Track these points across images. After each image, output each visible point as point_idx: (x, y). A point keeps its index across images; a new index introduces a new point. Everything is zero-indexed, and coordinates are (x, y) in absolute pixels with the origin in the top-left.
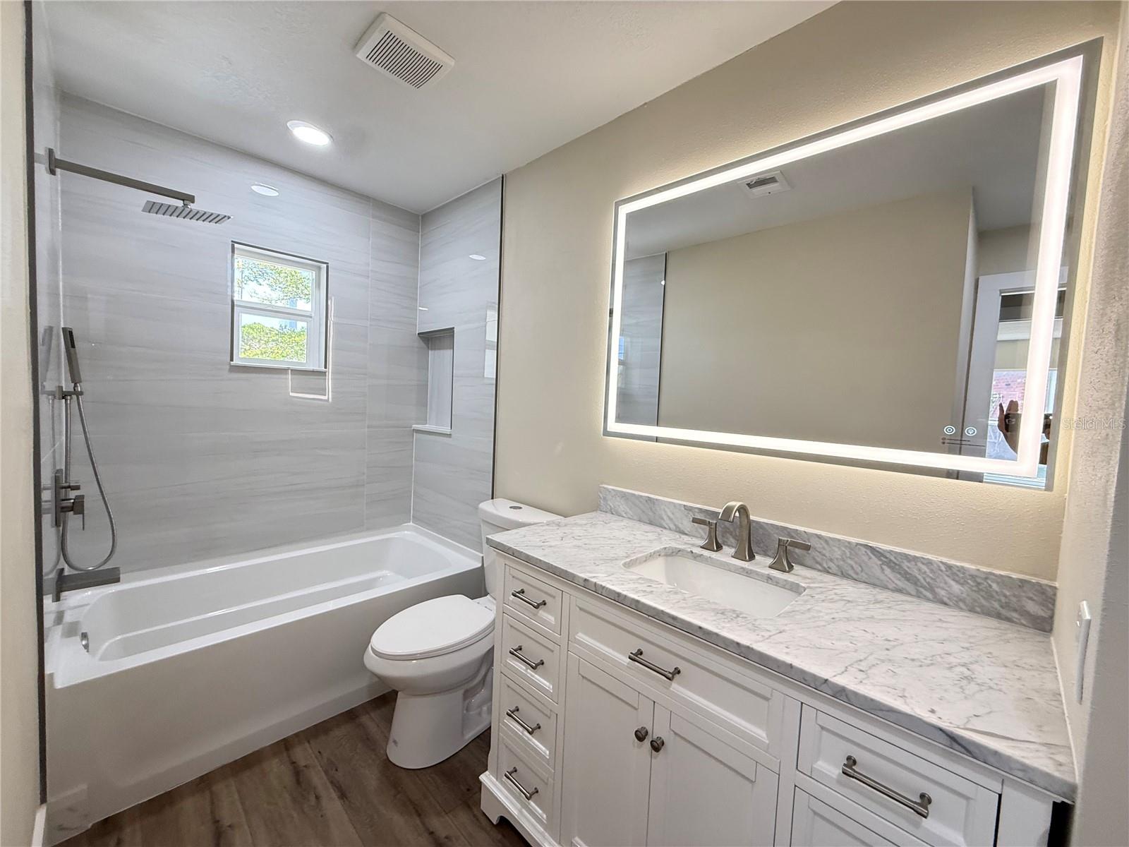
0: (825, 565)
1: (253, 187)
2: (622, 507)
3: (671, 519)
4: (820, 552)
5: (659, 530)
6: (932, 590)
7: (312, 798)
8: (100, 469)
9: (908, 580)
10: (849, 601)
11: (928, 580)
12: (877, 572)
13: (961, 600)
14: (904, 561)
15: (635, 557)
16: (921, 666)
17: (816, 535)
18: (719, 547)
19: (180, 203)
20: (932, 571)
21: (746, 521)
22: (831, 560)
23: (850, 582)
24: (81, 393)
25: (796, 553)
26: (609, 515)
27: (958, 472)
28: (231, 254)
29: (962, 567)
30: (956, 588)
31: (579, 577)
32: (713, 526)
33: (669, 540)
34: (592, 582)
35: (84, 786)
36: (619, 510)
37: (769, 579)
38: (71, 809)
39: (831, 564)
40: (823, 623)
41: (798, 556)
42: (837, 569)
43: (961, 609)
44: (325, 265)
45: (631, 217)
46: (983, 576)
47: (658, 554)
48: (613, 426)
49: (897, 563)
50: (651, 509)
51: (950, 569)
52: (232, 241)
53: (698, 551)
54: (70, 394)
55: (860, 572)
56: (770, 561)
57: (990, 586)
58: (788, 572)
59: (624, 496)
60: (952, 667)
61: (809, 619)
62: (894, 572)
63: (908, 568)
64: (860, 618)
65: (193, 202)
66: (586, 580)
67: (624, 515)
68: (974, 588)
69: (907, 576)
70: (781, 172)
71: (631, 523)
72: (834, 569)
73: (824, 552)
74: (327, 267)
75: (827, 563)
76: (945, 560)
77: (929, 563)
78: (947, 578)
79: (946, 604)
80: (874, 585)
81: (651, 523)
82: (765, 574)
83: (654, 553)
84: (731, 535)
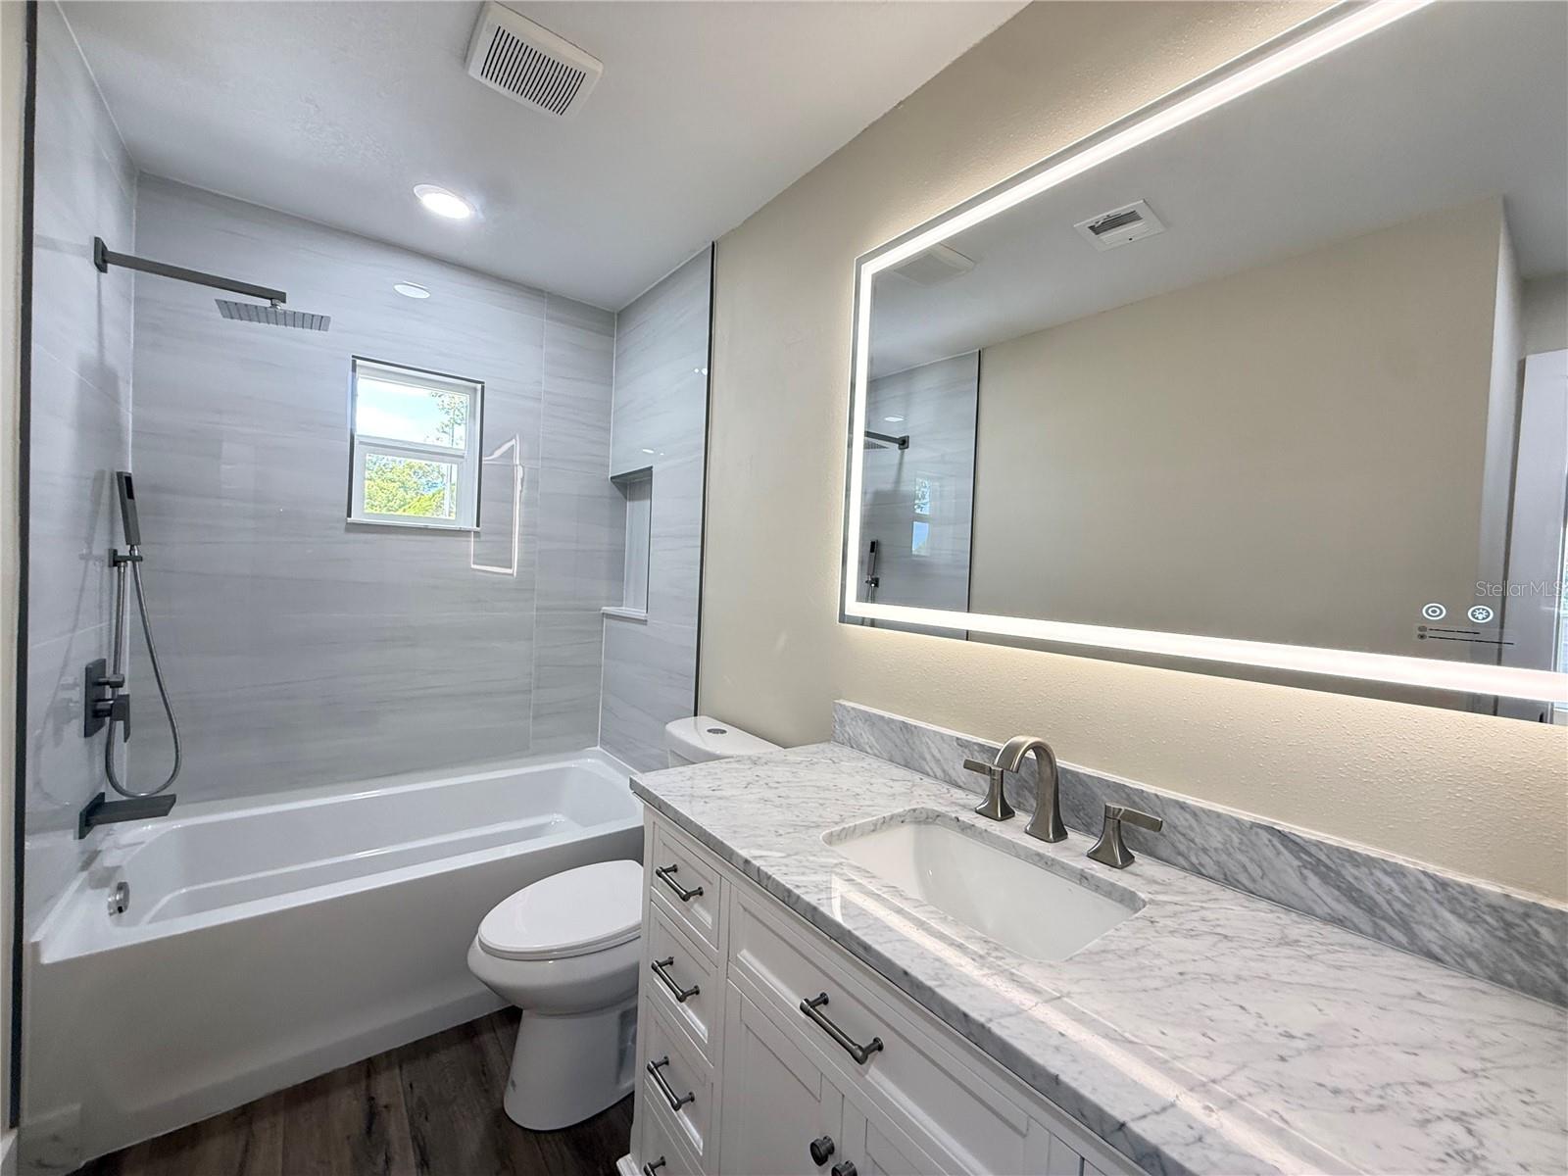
0: (1194, 859)
1: (396, 287)
2: (867, 737)
3: (937, 761)
4: (1184, 835)
5: (917, 777)
6: (1405, 926)
7: (381, 1159)
8: (160, 660)
9: (1356, 902)
10: (1226, 937)
11: (1398, 906)
12: (1294, 881)
13: (1471, 954)
14: (1347, 864)
15: (851, 824)
16: (1353, 1110)
17: (1177, 802)
18: (1007, 813)
19: (267, 303)
20: (1405, 889)
21: (1049, 771)
22: (1205, 850)
23: (1241, 897)
24: (140, 559)
25: (1140, 833)
26: (847, 750)
27: (1496, 699)
28: (350, 373)
29: (1471, 887)
30: (1459, 929)
31: (738, 855)
32: (997, 777)
33: (929, 795)
34: (755, 866)
35: (77, 1107)
36: (862, 741)
37: (1083, 878)
38: (55, 1138)
39: (1205, 860)
40: (1157, 983)
41: (1145, 838)
42: (1216, 868)
43: (1471, 974)
44: (479, 386)
45: (879, 279)
46: (1521, 910)
47: (899, 820)
48: (855, 608)
49: (1333, 866)
50: (908, 743)
51: (1445, 889)
52: (353, 356)
53: (968, 817)
54: (125, 559)
55: (1258, 879)
56: (1091, 843)
57: (1537, 933)
58: (1121, 868)
59: (869, 719)
60: (1428, 1121)
61: (1131, 970)
62: (1328, 883)
63: (1356, 878)
64: (1239, 977)
65: (284, 302)
66: (747, 862)
67: (869, 750)
68: (1501, 934)
69: (1353, 894)
70: (1145, 201)
71: (875, 763)
72: (1210, 868)
73: (1192, 835)
74: (483, 388)
75: (1197, 855)
76: (1432, 868)
77: (1397, 872)
78: (1435, 905)
79: (1436, 959)
80: (1288, 907)
81: (907, 766)
82: (1077, 869)
83: (892, 817)
84: (1031, 792)
